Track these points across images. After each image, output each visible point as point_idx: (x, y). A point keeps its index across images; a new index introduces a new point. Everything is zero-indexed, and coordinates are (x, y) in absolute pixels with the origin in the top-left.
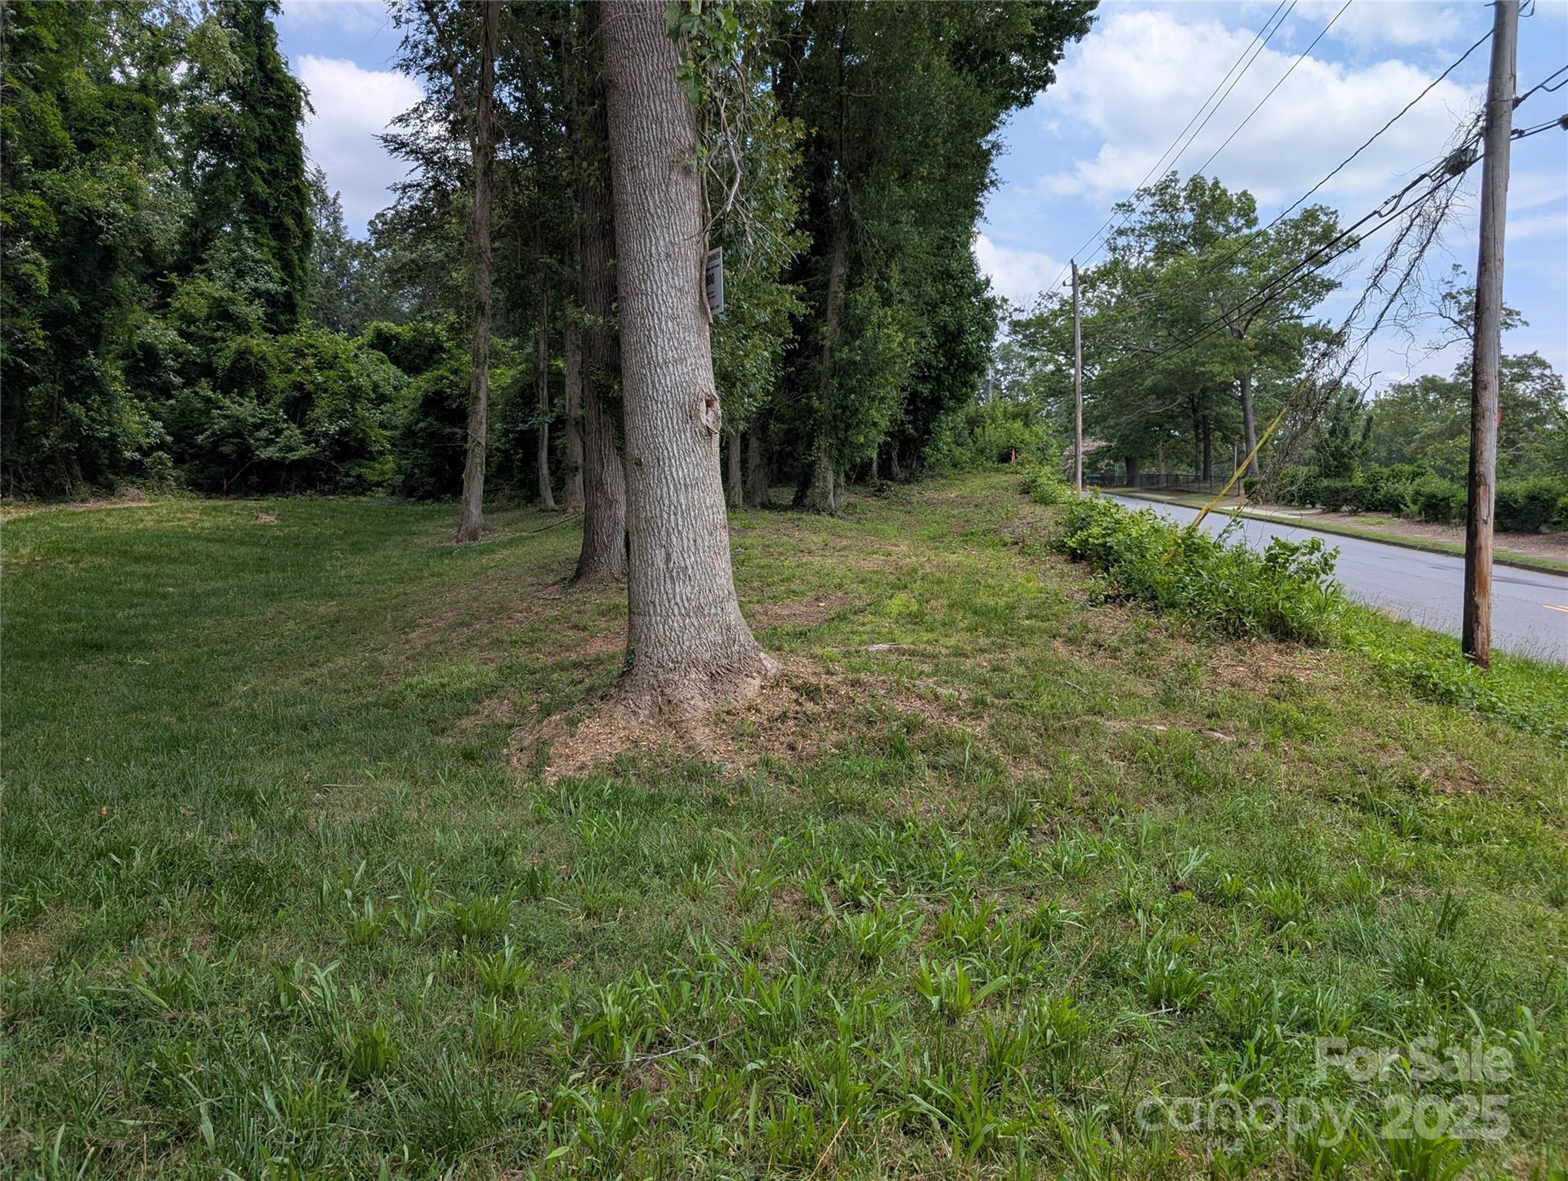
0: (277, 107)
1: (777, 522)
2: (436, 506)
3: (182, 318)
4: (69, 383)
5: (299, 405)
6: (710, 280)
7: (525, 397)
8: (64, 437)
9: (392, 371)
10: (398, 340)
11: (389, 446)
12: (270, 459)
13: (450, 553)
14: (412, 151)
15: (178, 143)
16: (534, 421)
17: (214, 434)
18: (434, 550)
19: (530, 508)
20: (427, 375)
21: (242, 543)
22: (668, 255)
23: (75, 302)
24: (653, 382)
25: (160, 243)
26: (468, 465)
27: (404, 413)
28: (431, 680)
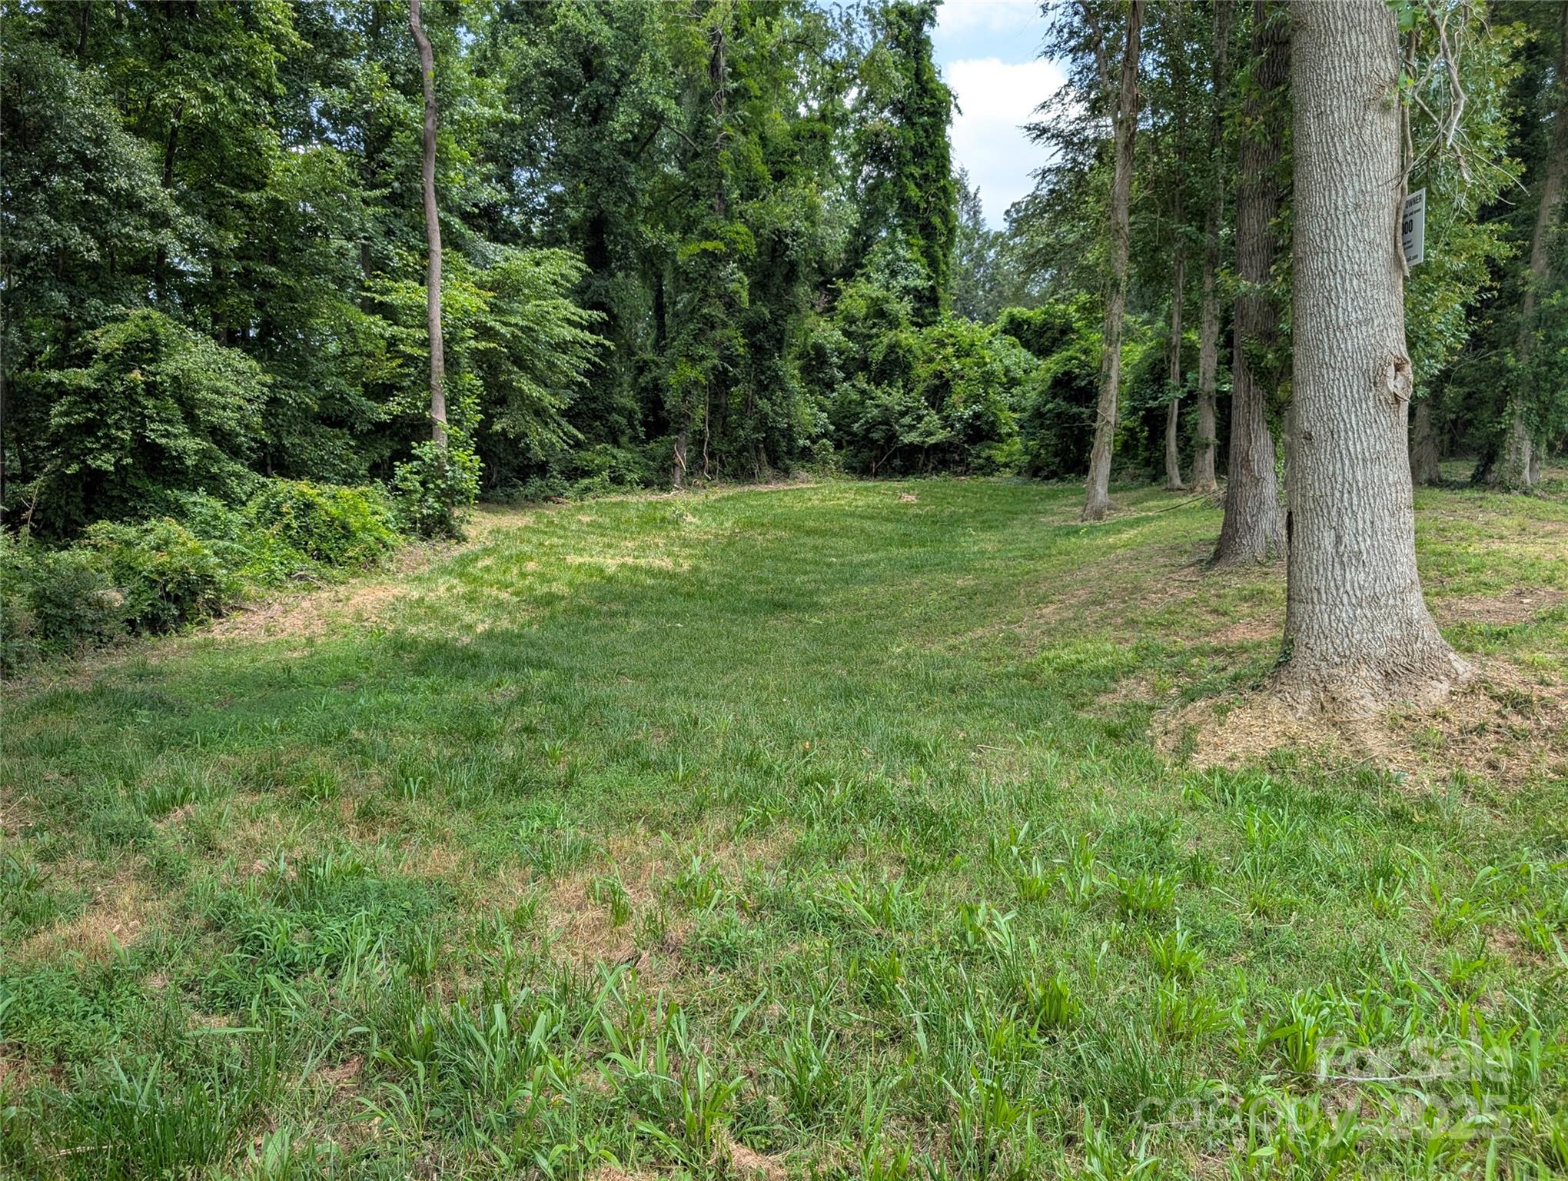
0: (930, 114)
1: (1453, 502)
2: (1060, 486)
3: (845, 318)
4: (760, 382)
5: (939, 392)
6: (1407, 227)
7: (1155, 373)
8: (755, 429)
9: (1024, 354)
10: (1029, 324)
11: (1017, 428)
12: (911, 443)
13: (1077, 532)
14: (1053, 136)
15: (847, 162)
16: (1163, 399)
17: (867, 422)
18: (1060, 528)
19: (1155, 487)
20: (1055, 357)
21: (888, 520)
22: (1357, 206)
23: (766, 312)
24: (1331, 348)
25: (831, 253)
26: (1096, 444)
27: (1033, 395)
28: (1067, 656)
